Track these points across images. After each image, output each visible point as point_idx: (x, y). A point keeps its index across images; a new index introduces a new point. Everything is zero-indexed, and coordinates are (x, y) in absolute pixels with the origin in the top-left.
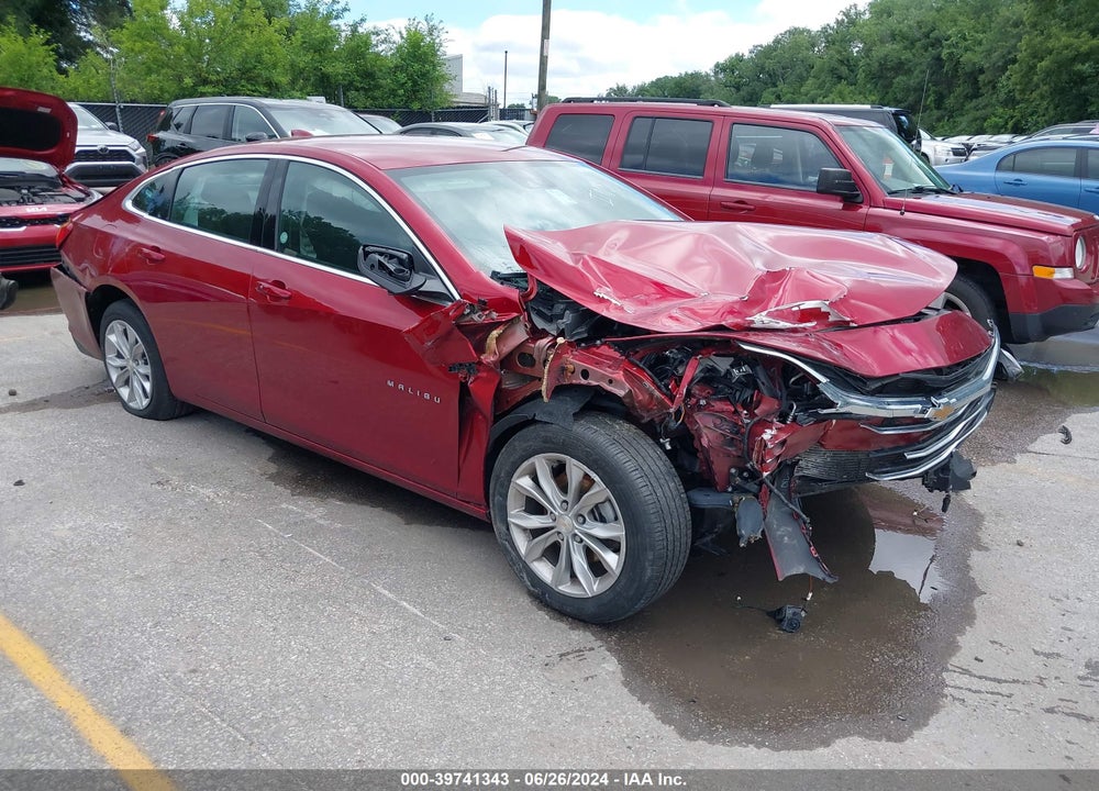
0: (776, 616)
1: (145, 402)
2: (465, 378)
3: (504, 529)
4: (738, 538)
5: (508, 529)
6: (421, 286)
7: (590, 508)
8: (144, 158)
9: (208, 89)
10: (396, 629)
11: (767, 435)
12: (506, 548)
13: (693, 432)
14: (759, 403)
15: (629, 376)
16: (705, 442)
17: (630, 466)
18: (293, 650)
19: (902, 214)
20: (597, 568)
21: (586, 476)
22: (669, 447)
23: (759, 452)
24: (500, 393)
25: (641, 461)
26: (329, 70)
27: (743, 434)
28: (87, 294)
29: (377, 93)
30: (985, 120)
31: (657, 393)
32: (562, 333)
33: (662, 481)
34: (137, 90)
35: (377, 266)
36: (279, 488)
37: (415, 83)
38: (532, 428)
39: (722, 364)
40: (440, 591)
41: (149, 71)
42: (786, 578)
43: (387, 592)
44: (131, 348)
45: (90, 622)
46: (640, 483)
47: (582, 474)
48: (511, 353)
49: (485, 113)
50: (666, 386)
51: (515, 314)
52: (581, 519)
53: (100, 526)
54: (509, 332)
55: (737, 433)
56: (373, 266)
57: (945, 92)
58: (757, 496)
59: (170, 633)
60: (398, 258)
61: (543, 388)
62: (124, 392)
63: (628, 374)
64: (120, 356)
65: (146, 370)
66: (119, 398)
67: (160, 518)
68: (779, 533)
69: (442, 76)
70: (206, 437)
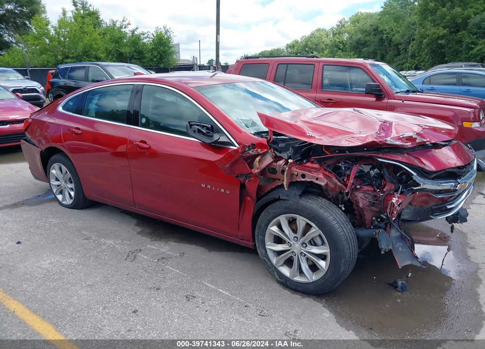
0: (394, 286)
1: (71, 201)
2: (244, 181)
3: (264, 251)
4: (380, 250)
5: (266, 252)
6: (219, 139)
7: (309, 240)
8: (43, 91)
9: (69, 60)
10: (221, 303)
11: (394, 200)
12: (265, 261)
13: (353, 201)
14: (385, 186)
15: (326, 176)
16: (361, 205)
17: (331, 218)
18: (174, 316)
19: (403, 102)
20: (314, 268)
21: (307, 224)
22: (343, 209)
23: (390, 209)
24: (260, 188)
25: (334, 216)
26: (123, 50)
27: (381, 201)
28: (41, 151)
29: (145, 60)
30: (403, 65)
31: (339, 183)
32: (290, 158)
33: (345, 225)
34: (37, 62)
35: (197, 131)
36: (144, 238)
37: (161, 55)
38: (278, 203)
39: (366, 168)
40: (235, 283)
41: (42, 53)
42: (403, 267)
43: (210, 285)
44: (64, 176)
45: (71, 309)
46: (337, 226)
47: (305, 223)
48: (265, 169)
49: (192, 68)
50: (343, 180)
51: (266, 150)
52: (304, 245)
53: (64, 261)
54: (263, 158)
55: (377, 200)
56: (195, 131)
57: (385, 54)
58: (385, 230)
59: (112, 312)
60: (206, 127)
61: (285, 183)
62: (60, 197)
63: (325, 175)
64: (57, 180)
65: (72, 186)
66: (57, 200)
67: (91, 256)
68: (397, 246)
69: (173, 52)
70: (103, 216)
